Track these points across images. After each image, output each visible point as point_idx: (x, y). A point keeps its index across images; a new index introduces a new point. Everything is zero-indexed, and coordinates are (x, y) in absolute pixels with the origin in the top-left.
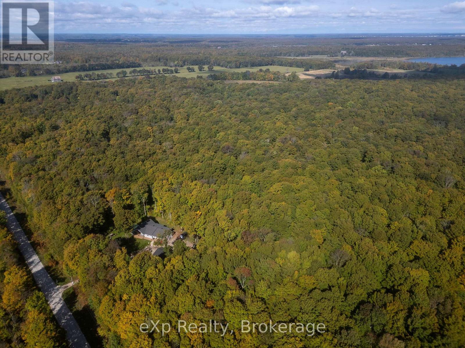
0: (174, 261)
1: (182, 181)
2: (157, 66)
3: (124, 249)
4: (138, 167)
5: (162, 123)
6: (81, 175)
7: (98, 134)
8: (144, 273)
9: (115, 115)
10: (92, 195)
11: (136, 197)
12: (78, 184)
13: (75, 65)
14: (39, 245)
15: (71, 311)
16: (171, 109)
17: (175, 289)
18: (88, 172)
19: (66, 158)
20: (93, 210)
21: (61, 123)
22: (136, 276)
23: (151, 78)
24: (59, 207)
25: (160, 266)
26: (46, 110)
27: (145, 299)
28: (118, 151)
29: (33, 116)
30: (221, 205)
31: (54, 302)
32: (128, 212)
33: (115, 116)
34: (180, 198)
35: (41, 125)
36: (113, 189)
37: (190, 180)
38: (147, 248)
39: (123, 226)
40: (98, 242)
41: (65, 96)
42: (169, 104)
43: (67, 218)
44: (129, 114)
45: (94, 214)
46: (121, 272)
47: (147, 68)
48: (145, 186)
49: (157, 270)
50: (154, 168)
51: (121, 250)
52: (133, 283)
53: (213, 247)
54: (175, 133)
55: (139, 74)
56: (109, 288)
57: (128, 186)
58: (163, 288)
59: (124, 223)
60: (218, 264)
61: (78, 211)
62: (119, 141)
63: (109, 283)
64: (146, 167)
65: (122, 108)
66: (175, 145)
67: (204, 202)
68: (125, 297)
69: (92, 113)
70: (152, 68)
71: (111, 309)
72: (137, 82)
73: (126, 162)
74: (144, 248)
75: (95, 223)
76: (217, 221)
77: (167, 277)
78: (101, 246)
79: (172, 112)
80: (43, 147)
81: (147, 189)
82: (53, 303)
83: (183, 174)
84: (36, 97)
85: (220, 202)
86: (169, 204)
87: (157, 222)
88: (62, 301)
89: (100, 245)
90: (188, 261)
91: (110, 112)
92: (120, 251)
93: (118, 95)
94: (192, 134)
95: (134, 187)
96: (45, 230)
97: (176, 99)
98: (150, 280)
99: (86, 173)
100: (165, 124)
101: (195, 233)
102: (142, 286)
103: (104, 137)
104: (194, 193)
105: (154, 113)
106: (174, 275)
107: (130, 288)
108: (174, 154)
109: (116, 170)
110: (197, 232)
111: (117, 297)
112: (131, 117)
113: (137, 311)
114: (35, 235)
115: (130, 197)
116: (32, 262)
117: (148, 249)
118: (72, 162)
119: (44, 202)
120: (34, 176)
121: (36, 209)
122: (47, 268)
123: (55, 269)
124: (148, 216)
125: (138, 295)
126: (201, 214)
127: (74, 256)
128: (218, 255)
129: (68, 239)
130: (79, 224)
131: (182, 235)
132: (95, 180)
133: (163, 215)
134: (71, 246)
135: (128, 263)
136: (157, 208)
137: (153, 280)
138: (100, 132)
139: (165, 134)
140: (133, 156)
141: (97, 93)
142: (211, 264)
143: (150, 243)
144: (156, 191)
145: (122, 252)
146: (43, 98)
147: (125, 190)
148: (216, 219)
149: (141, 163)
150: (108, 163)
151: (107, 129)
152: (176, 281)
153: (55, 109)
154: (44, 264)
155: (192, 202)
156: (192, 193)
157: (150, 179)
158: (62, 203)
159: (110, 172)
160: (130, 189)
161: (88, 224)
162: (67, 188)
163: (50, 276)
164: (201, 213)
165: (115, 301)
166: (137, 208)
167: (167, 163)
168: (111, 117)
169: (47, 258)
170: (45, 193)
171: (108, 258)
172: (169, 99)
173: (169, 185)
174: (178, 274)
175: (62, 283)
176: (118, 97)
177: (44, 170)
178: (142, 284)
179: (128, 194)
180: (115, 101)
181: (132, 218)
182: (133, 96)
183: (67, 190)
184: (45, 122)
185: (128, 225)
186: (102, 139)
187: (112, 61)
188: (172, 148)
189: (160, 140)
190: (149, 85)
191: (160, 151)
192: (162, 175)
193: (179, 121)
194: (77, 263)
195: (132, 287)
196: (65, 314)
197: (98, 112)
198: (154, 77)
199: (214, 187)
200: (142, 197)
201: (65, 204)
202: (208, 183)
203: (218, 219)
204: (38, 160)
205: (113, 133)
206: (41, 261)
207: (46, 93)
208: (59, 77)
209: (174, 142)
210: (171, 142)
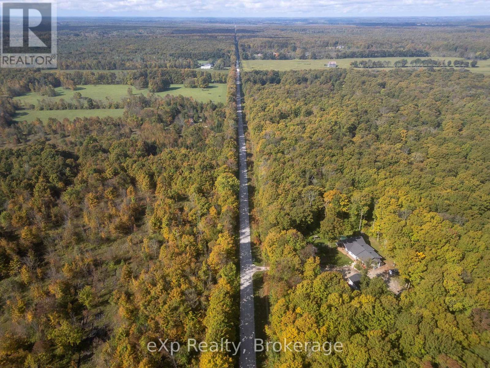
0: (363, 299)
1: (416, 207)
2: (450, 56)
3: (318, 258)
4: (371, 174)
5: (422, 128)
6: (310, 167)
7: (345, 127)
8: (327, 295)
9: (371, 109)
10: (312, 190)
11: (354, 206)
12: (304, 175)
13: (356, 50)
14: (254, 220)
15: (254, 294)
16: (443, 113)
17: (352, 333)
18: (318, 165)
19: (305, 146)
20: (307, 205)
21: (315, 110)
22: (318, 294)
23: (434, 71)
24: (280, 192)
25: (346, 297)
26: (309, 94)
27: (316, 325)
28: (357, 151)
29: (296, 99)
30: (458, 258)
31: (245, 278)
32: (338, 221)
33: (371, 111)
34: (404, 226)
35: (298, 109)
36: (334, 190)
37: (428, 208)
38: (347, 267)
39: (328, 233)
40: (296, 241)
41: (331, 82)
42: (442, 106)
43: (282, 205)
44: (388, 111)
45: (305, 210)
46: (305, 282)
47: (435, 58)
48: (369, 199)
49: (341, 299)
50: (388, 181)
51: (315, 258)
52: (311, 300)
53: (421, 307)
54: (434, 143)
55: (422, 65)
56: (289, 292)
57: (350, 192)
58: (339, 324)
59: (329, 231)
60: (418, 334)
61: (293, 202)
62: (362, 140)
63: (290, 287)
64: (380, 176)
65: (382, 103)
66: (428, 158)
67: (436, 244)
68: (298, 310)
69: (348, 104)
70: (441, 59)
71: (281, 315)
72: (414, 74)
73: (359, 166)
74: (343, 265)
75: (303, 220)
76: (443, 276)
77: (349, 314)
78: (298, 246)
79: (442, 117)
80: (291, 130)
81: (369, 203)
82: (243, 279)
83: (421, 198)
84: (306, 80)
85: (458, 253)
86: (388, 228)
87: (368, 243)
88: (251, 281)
89: (297, 244)
90: (381, 308)
91: (367, 106)
92: (313, 259)
93: (384, 88)
94: (458, 150)
95: (356, 195)
96: (262, 208)
97: (455, 101)
98: (330, 307)
99: (315, 166)
100: (426, 129)
101: (408, 277)
102: (318, 308)
103: (350, 132)
104: (426, 227)
105: (418, 114)
106: (358, 316)
107: (307, 304)
108: (422, 170)
109: (346, 171)
110: (410, 277)
111: (291, 306)
112: (388, 115)
113: (303, 332)
114: (255, 210)
115: (348, 205)
116: (244, 233)
117: (347, 269)
118: (308, 151)
119: (270, 182)
120: (273, 156)
121: (262, 187)
122: (252, 244)
123: (257, 248)
124: (362, 232)
125: (310, 316)
126: (424, 258)
127: (273, 244)
128: (423, 322)
129: (275, 225)
130: (289, 215)
131: (393, 271)
132: (320, 176)
133: (379, 238)
134: (273, 233)
135: (316, 275)
136: (375, 227)
137: (333, 308)
138: (347, 126)
139: (420, 142)
140: (370, 160)
141: (364, 83)
142: (409, 329)
143: (351, 264)
144: (379, 208)
145: (315, 262)
146: (312, 82)
147: (345, 196)
148: (443, 273)
149: (375, 170)
150: (340, 161)
151: (356, 123)
152: (357, 323)
153: (317, 94)
154: (251, 239)
155: (418, 238)
156: (423, 227)
157: (378, 192)
158: (284, 189)
159: (339, 171)
160: (352, 195)
161: (296, 218)
162: (293, 175)
163: (252, 252)
164: (424, 256)
165: (288, 308)
166: (353, 219)
167: (406, 179)
168: (366, 112)
169: (255, 235)
170: (274, 175)
171: (299, 261)
172: (446, 99)
173: (397, 205)
174: (362, 316)
175: (258, 264)
176: (383, 89)
177: (283, 153)
178: (319, 306)
179: (346, 201)
180: (378, 94)
181: (339, 229)
182: (401, 90)
183: (292, 178)
184: (303, 107)
185: (333, 235)
186: (347, 134)
187: (397, 48)
188: (422, 162)
189: (411, 148)
190: (427, 79)
191: (405, 162)
192: (394, 192)
193: (448, 129)
194: (273, 252)
195: (308, 304)
196: (248, 294)
197: (354, 104)
198: (439, 70)
199: (458, 228)
200: (361, 210)
201: (286, 191)
202: (453, 221)
203: (445, 274)
204: (282, 142)
205: (360, 130)
206: (250, 235)
207: (316, 77)
208: (335, 63)
209: (428, 154)
210: (424, 154)
